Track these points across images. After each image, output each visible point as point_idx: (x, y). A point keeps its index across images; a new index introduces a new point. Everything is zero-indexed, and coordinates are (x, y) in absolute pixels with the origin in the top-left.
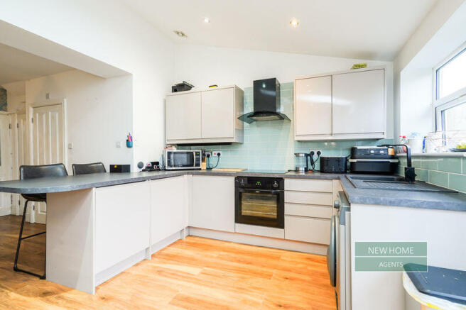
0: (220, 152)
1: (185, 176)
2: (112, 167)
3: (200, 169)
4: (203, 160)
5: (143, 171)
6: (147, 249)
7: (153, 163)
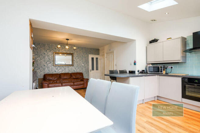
0: (173, 67)
1: (156, 76)
2: (129, 71)
3: (162, 74)
4: (164, 70)
5: (139, 73)
6: (143, 100)
7: (143, 71)
